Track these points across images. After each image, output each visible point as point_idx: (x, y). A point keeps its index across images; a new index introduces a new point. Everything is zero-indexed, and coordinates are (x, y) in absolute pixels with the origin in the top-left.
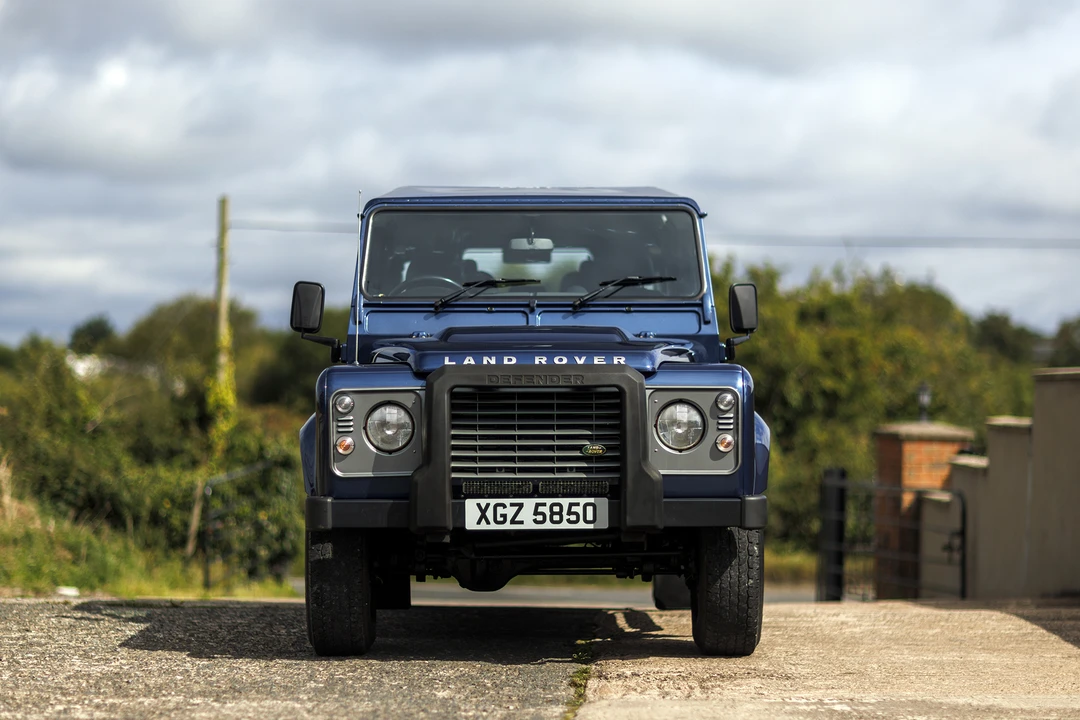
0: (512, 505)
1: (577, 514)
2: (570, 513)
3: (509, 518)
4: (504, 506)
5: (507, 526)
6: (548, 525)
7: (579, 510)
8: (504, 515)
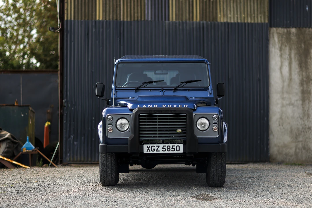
4: (154, 147)
5: (155, 152)
6: (166, 152)
7: (175, 147)
8: (154, 149)
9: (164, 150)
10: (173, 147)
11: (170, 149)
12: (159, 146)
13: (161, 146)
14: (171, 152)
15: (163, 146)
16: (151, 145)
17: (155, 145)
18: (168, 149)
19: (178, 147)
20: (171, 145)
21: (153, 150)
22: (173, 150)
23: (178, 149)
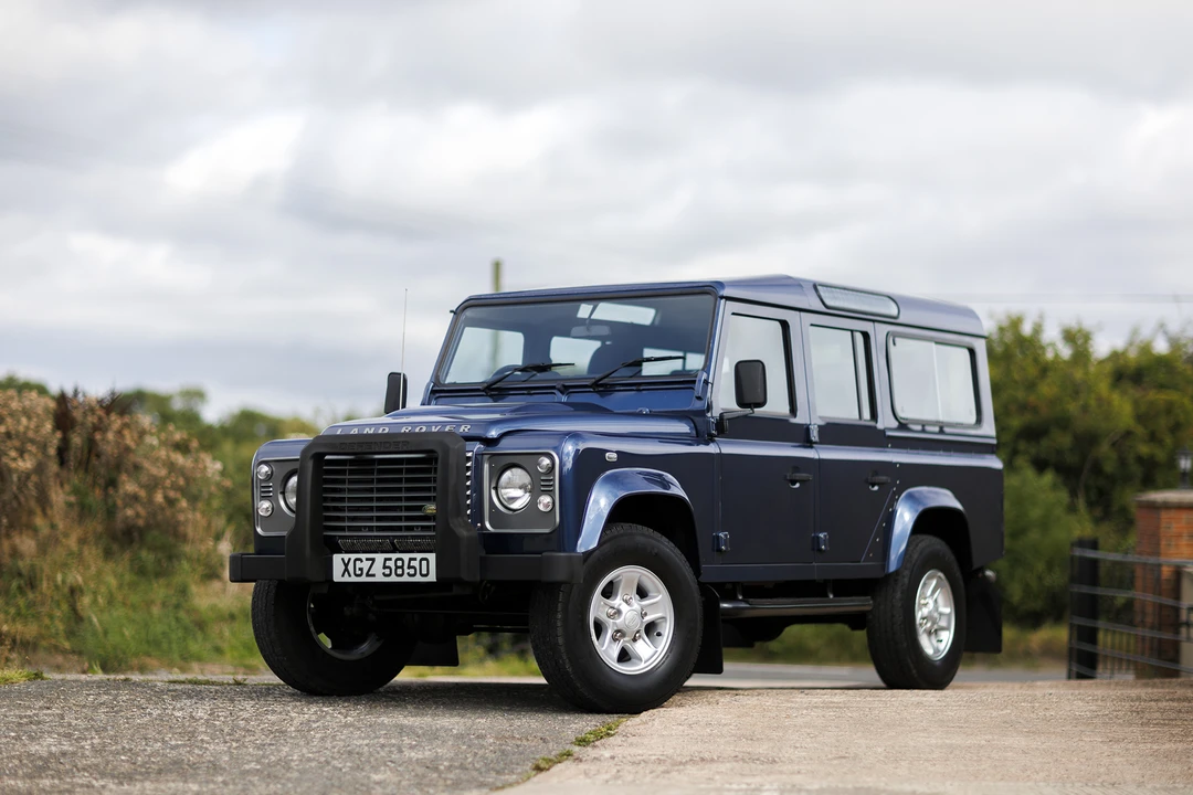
0: (367, 559)
1: (414, 567)
2: (409, 567)
3: (365, 572)
4: (361, 560)
5: (364, 579)
6: (393, 579)
7: (415, 564)
8: (361, 569)
9: (387, 571)
10: (413, 563)
11: (402, 567)
12: (373, 560)
13: (380, 557)
14: (406, 579)
15: (386, 560)
16: (354, 556)
17: (363, 556)
18: (397, 567)
19: (424, 563)
20: (406, 557)
21: (358, 572)
22: (412, 571)
23: (424, 572)
